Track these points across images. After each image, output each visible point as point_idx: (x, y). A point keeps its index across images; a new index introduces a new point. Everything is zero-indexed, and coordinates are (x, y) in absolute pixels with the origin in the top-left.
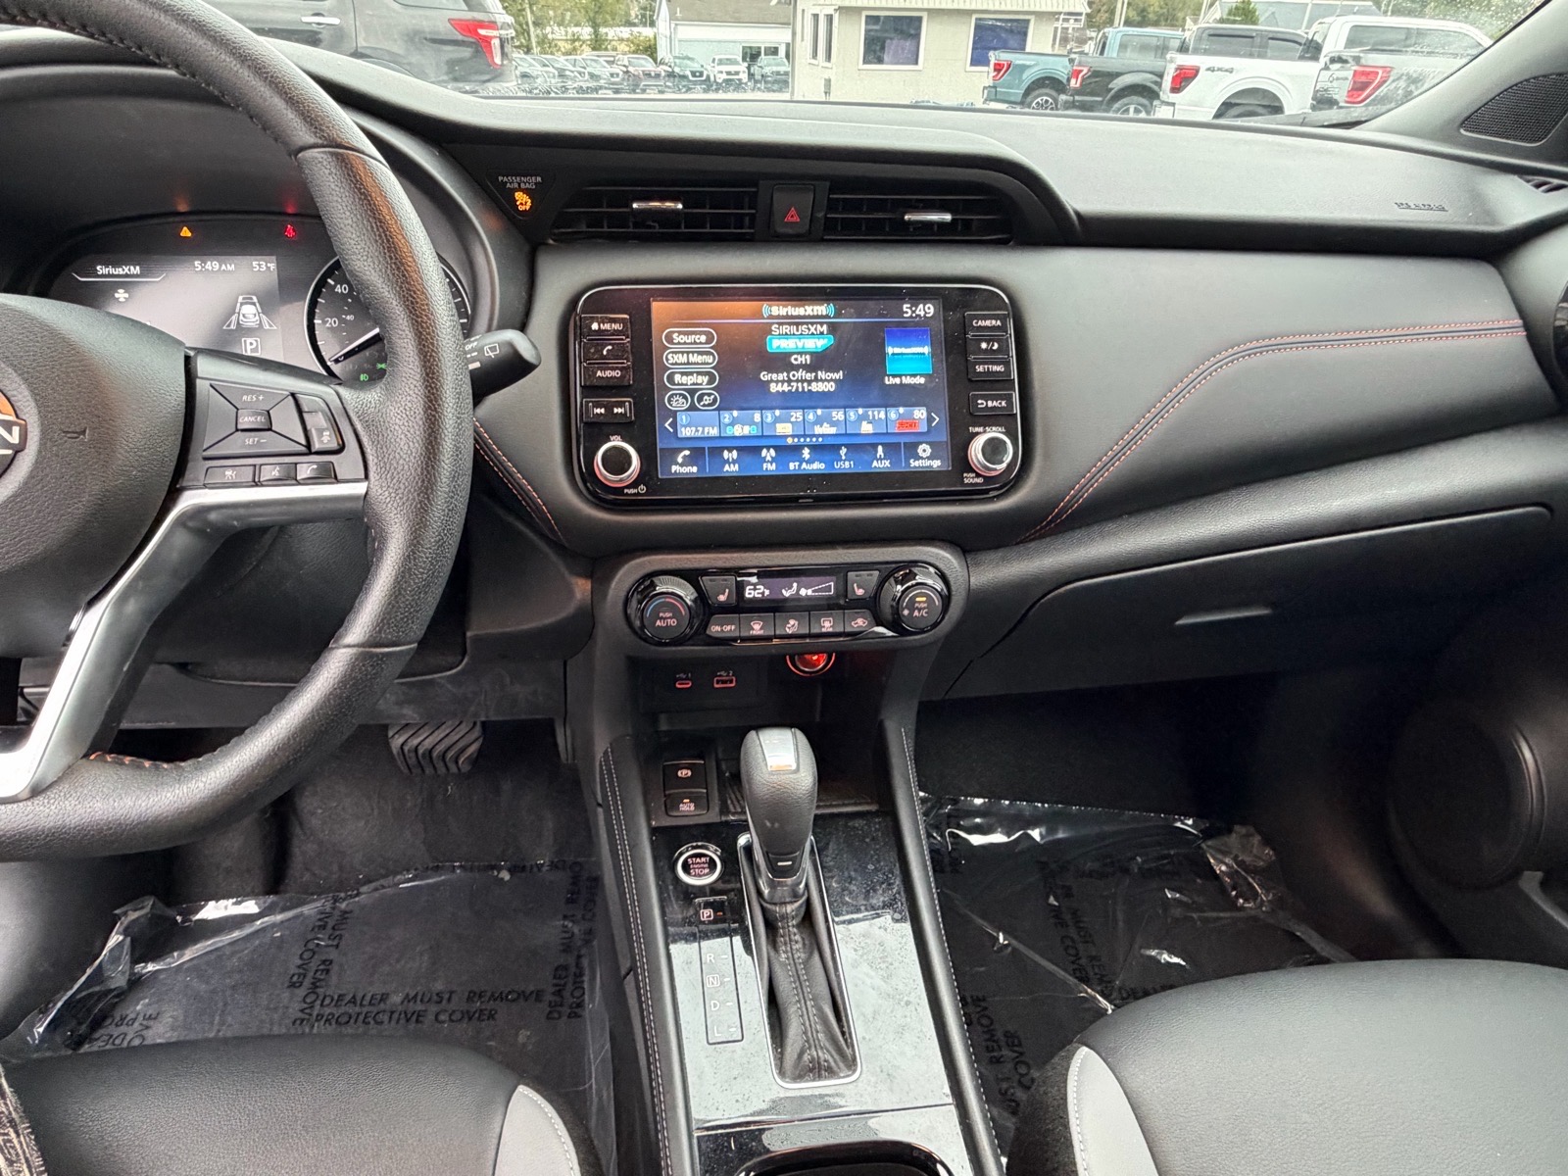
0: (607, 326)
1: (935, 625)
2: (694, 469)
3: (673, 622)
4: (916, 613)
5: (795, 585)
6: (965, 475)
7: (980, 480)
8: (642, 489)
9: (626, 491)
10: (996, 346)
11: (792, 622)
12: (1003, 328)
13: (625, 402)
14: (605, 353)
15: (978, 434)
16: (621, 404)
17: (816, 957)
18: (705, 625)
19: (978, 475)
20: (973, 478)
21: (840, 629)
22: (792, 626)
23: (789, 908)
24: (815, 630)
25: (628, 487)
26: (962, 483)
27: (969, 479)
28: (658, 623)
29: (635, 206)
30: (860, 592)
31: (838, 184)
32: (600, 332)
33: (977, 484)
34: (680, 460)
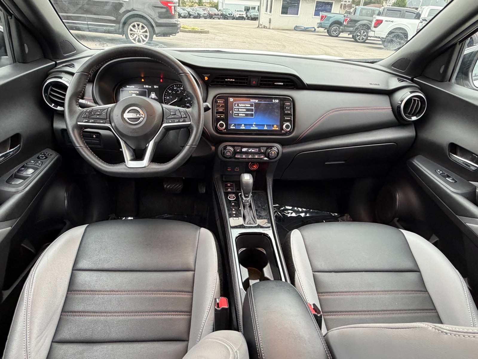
0: (221, 102)
1: (276, 158)
2: (234, 128)
3: (229, 154)
4: (272, 155)
5: (251, 149)
7: (285, 132)
8: (225, 130)
9: (223, 131)
10: (289, 108)
11: (250, 156)
12: (291, 105)
14: (220, 106)
15: (285, 124)
16: (222, 116)
17: (251, 211)
18: (235, 155)
19: (285, 131)
21: (259, 158)
22: (250, 157)
23: (247, 203)
24: (254, 157)
25: (223, 130)
26: (282, 132)
28: (227, 154)
29: (226, 80)
30: (263, 151)
31: (262, 77)
32: (219, 103)
33: (284, 133)
34: (232, 126)
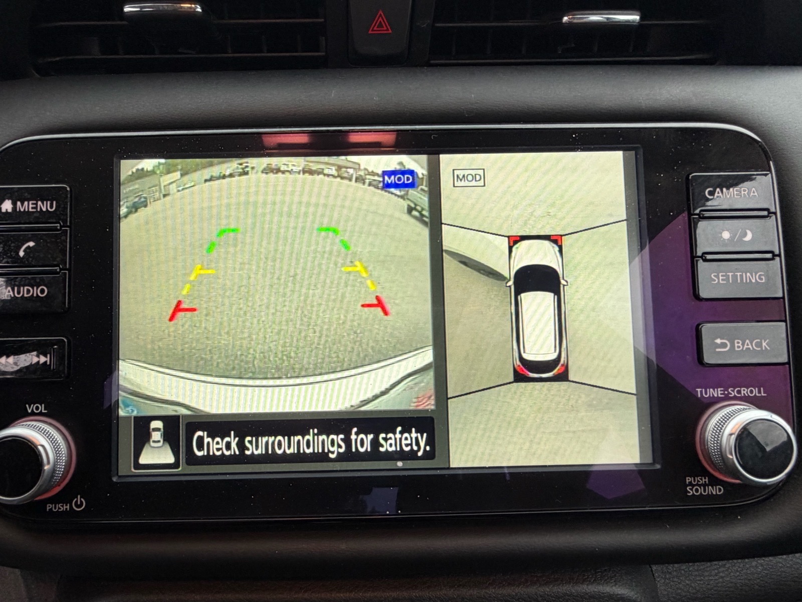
0: (27, 206)
6: (688, 479)
7: (717, 490)
8: (79, 503)
13: (52, 343)
14: (22, 254)
15: (714, 401)
20: (705, 485)
25: (55, 500)
26: (685, 497)
27: (696, 487)
29: (127, 9)
32: (14, 216)
33: (711, 496)
